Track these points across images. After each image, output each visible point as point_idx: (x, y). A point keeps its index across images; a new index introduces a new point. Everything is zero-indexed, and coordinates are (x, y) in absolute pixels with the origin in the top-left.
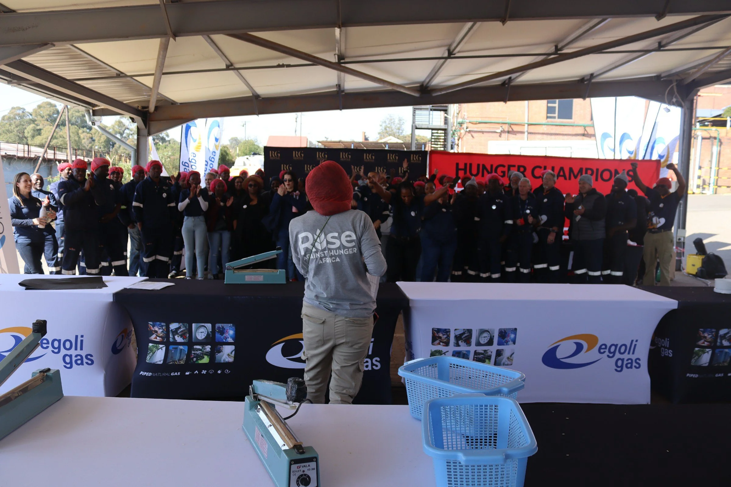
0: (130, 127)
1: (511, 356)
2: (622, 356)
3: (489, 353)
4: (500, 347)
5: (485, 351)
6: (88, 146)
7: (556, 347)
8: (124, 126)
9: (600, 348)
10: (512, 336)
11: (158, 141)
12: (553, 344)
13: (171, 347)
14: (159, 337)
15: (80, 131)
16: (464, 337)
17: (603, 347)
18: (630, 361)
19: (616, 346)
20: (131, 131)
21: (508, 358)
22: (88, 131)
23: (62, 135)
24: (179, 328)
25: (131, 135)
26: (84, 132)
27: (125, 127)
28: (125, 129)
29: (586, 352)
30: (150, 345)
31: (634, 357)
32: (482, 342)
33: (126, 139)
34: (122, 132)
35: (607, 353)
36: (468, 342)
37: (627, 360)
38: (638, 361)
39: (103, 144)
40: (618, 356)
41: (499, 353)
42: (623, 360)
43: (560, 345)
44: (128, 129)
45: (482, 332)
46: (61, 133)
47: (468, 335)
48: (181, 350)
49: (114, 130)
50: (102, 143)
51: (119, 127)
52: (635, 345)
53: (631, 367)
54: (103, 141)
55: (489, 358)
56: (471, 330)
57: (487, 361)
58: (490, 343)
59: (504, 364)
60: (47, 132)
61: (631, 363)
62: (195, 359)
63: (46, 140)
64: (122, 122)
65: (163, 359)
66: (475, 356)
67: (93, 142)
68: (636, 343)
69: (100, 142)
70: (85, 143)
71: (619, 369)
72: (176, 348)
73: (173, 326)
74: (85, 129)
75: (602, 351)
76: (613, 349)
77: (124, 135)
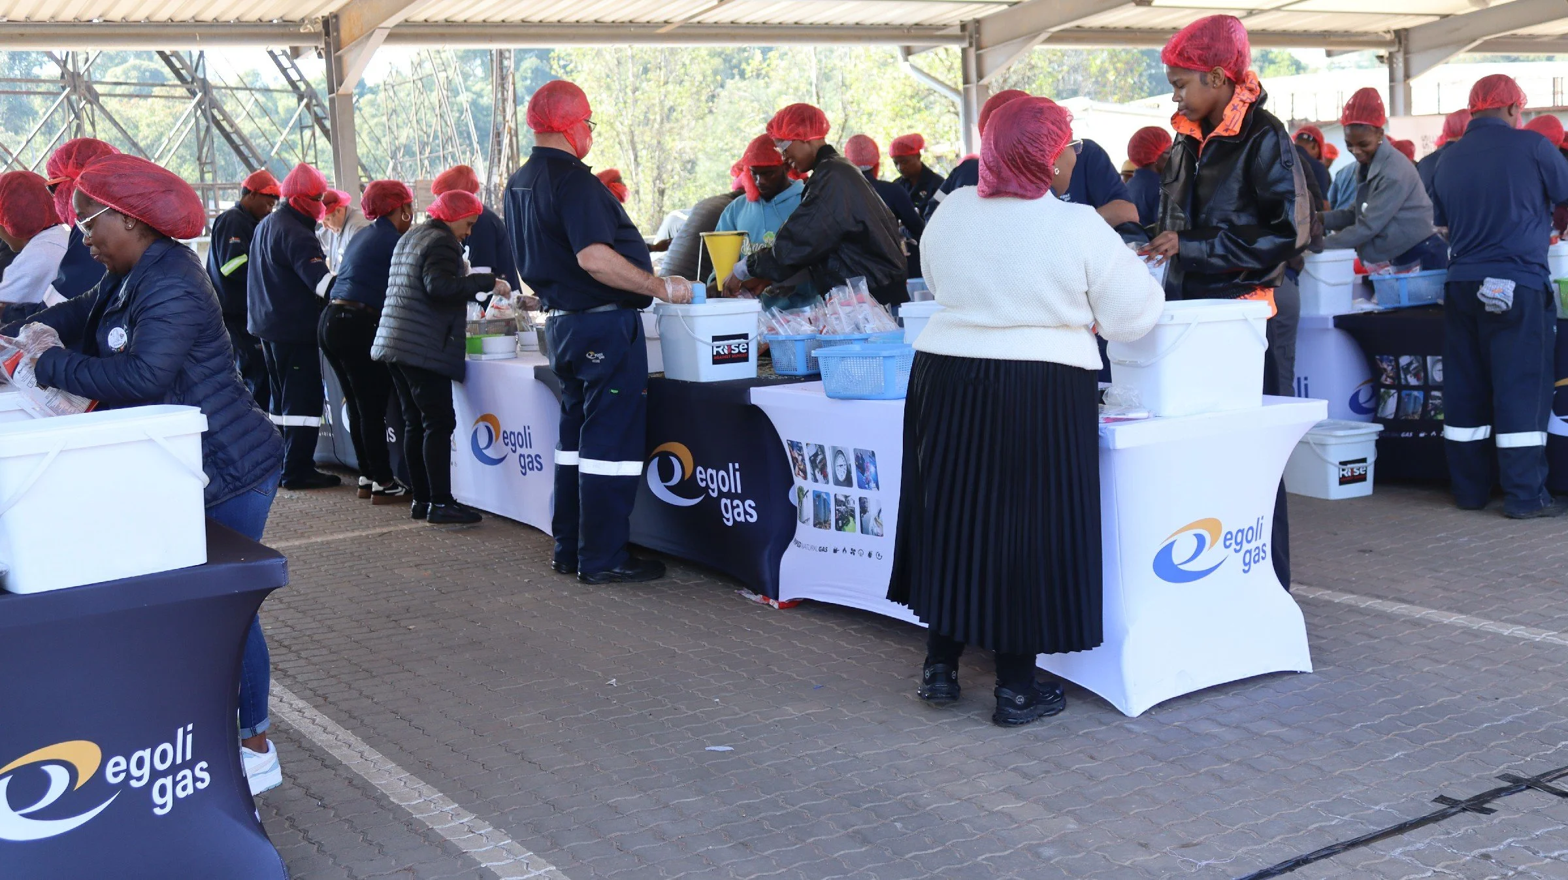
13: (1404, 393)
14: (1391, 377)
24: (1410, 364)
30: (1382, 390)
48: (1416, 397)
62: (1433, 413)
65: (1394, 410)
72: (1409, 395)
73: (1404, 360)
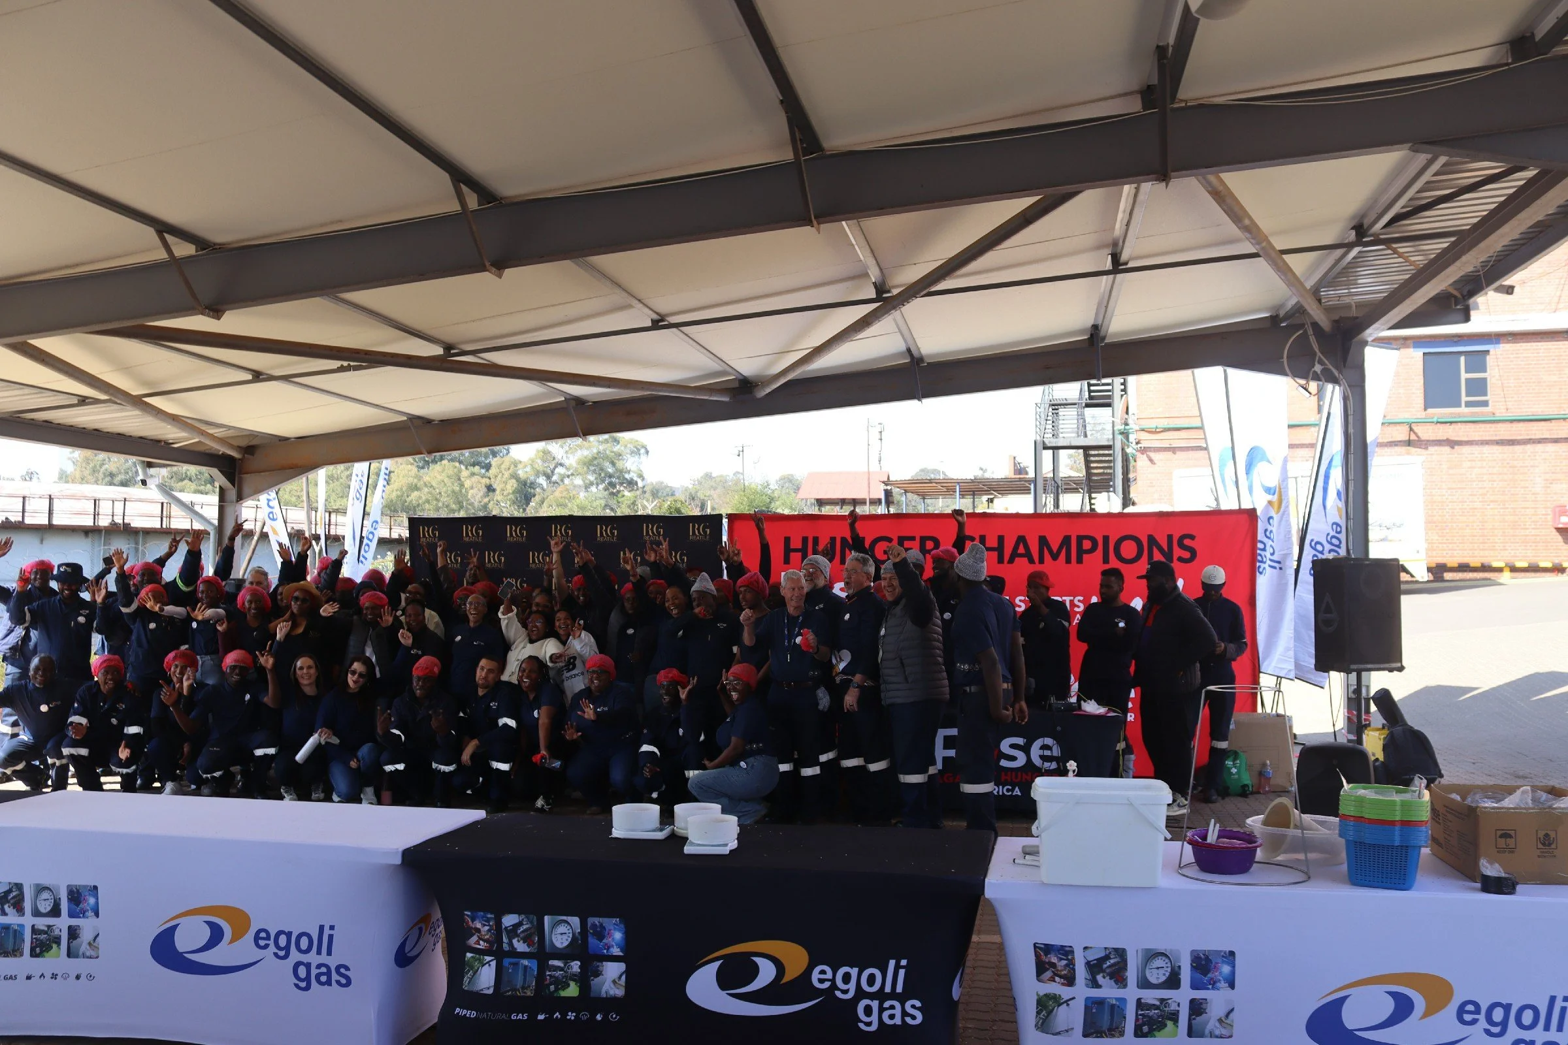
0: (567, 462)
1: (94, 940)
2: (304, 958)
3: (57, 932)
4: (74, 922)
5: (49, 927)
6: (480, 502)
7: (175, 927)
8: (554, 458)
9: (257, 938)
10: (92, 901)
11: (622, 488)
12: (167, 922)
15: (465, 473)
16: (13, 898)
17: (263, 935)
18: (324, 970)
19: (289, 935)
20: (568, 469)
21: (90, 944)
22: (483, 471)
23: (430, 483)
25: (568, 476)
26: (473, 474)
27: (555, 461)
28: (556, 467)
29: (230, 943)
31: (333, 962)
32: (43, 910)
33: (556, 485)
34: (549, 472)
35: (272, 948)
36: (19, 907)
37: (319, 966)
38: (342, 970)
39: (511, 496)
40: (295, 956)
41: (73, 933)
42: (308, 966)
43: (178, 924)
44: (561, 465)
45: (40, 889)
46: (426, 479)
47: (18, 895)
49: (533, 468)
50: (509, 494)
51: (544, 461)
52: (331, 937)
53: (329, 983)
54: (511, 492)
55: (57, 940)
56: (22, 884)
57: (54, 946)
58: (55, 912)
59: (84, 956)
60: (401, 478)
61: (328, 974)
63: (399, 493)
64: (549, 452)
66: (34, 937)
67: (491, 494)
68: (331, 932)
69: (505, 493)
70: (473, 496)
71: (303, 985)
74: (477, 467)
75: (262, 943)
76: (283, 941)
77: (554, 478)
